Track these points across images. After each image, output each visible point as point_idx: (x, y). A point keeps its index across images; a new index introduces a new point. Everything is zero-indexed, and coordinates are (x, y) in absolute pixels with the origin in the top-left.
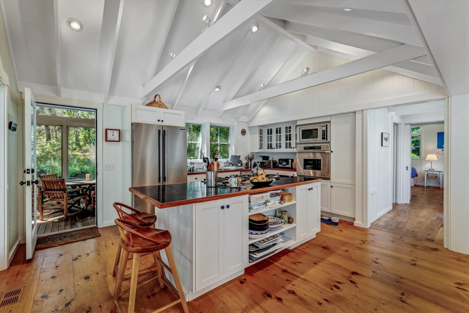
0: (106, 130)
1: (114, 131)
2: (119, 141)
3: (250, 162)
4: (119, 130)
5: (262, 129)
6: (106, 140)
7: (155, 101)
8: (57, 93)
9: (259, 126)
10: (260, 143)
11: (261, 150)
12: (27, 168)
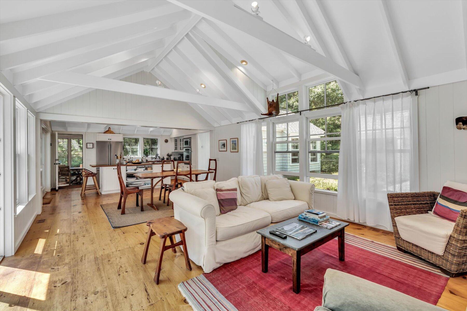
0: (87, 143)
1: (91, 144)
2: (93, 148)
3: (169, 157)
4: (93, 143)
5: (177, 140)
6: (87, 148)
7: (109, 130)
8: (66, 129)
9: (175, 138)
10: (175, 147)
11: (176, 151)
12: (56, 159)
